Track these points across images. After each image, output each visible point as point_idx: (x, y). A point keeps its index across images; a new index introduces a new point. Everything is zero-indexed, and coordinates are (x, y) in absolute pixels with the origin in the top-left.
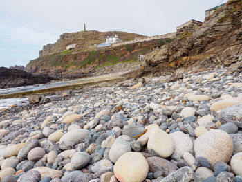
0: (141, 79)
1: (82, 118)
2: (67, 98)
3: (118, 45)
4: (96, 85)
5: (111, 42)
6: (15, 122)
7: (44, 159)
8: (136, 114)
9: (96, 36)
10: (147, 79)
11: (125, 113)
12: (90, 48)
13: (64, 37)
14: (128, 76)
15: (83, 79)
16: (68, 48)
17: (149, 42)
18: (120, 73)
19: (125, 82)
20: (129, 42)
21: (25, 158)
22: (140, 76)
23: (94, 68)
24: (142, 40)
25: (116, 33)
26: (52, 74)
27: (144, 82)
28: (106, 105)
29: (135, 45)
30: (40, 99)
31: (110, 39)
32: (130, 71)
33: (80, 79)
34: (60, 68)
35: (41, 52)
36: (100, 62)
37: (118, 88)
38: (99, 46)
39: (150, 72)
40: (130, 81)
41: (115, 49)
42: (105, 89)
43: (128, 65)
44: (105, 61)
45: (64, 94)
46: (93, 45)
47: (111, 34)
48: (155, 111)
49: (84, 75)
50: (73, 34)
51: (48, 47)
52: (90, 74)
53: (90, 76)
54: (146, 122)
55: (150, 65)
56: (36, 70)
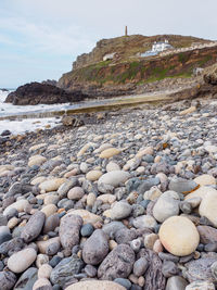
0: (194, 102)
1: (120, 154)
2: (102, 121)
3: (168, 53)
4: (136, 106)
5: (159, 49)
6: (51, 148)
7: (83, 200)
8: (186, 156)
9: (140, 42)
10: (203, 101)
11: (172, 153)
12: (132, 58)
13: (101, 44)
14: (177, 96)
15: (120, 98)
16: (105, 58)
17: (212, 48)
18: (168, 92)
19: (174, 105)
20: (183, 50)
21: (65, 196)
22: (194, 98)
23: (135, 84)
24: (201, 47)
25: (166, 37)
26: (85, 91)
27: (198, 106)
28: (148, 138)
29: (190, 54)
30: (74, 121)
31: (158, 46)
32: (181, 89)
33: (117, 99)
34: (95, 83)
35: (74, 64)
36: (142, 77)
37: (164, 112)
38: (143, 55)
39: (209, 92)
40: (180, 103)
41: (164, 59)
42: (146, 112)
43: (179, 80)
44: (149, 75)
45: (99, 115)
46: (135, 54)
47: (159, 39)
48: (211, 156)
49: (122, 93)
50: (112, 41)
51: (82, 58)
52: (129, 92)
53: (129, 94)
54: (198, 171)
55: (210, 82)
56: (69, 85)
